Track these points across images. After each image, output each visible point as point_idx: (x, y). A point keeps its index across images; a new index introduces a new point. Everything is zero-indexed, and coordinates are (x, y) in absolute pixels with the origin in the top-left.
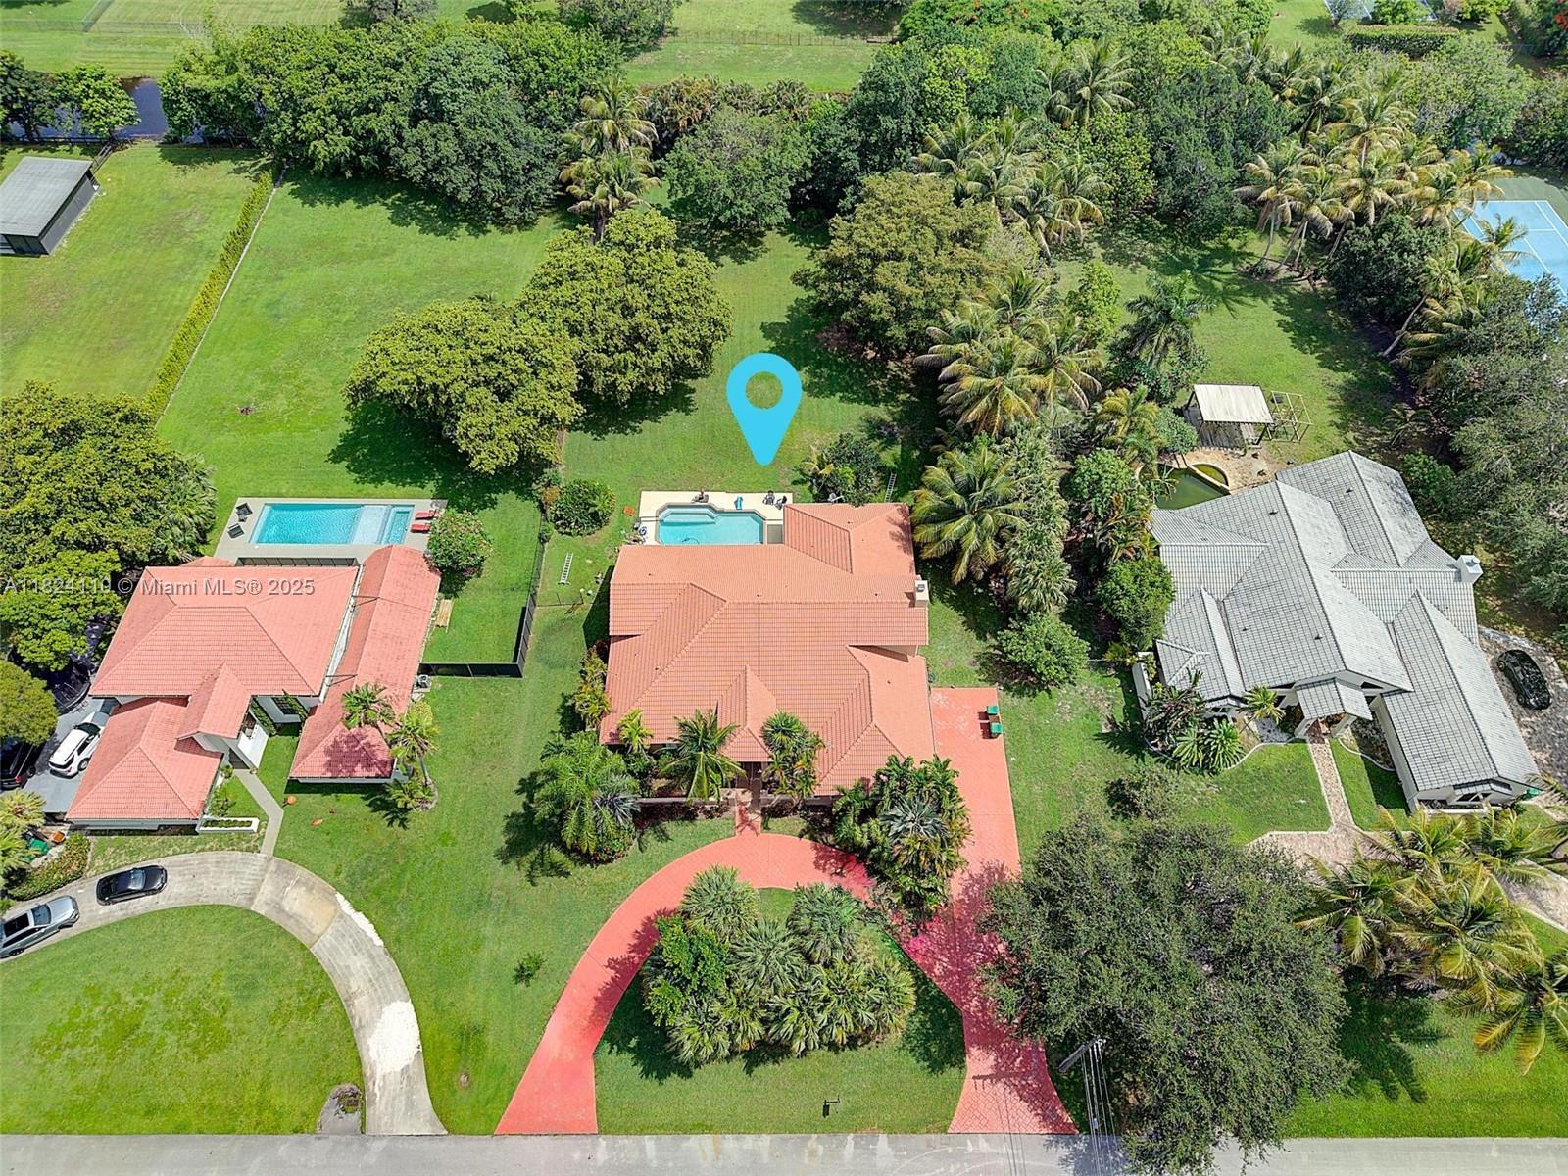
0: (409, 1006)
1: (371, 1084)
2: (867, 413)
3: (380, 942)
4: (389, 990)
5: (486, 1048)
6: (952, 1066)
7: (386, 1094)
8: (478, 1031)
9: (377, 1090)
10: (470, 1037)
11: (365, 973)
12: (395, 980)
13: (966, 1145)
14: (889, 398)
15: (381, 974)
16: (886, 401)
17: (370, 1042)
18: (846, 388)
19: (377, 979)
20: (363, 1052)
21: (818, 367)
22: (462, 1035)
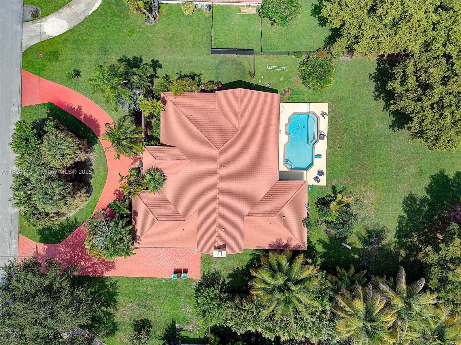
0: (66, 30)
1: (40, 21)
2: (389, 231)
3: (90, 13)
4: (72, 21)
5: (51, 62)
6: (40, 238)
7: (36, 27)
8: (57, 59)
9: (38, 24)
10: (55, 55)
11: (78, 10)
12: (76, 22)
13: (14, 240)
14: (402, 245)
15: (78, 16)
16: (399, 242)
17: (54, 18)
18: (410, 219)
19: (76, 15)
20: (50, 16)
21: (429, 204)
22: (56, 52)
